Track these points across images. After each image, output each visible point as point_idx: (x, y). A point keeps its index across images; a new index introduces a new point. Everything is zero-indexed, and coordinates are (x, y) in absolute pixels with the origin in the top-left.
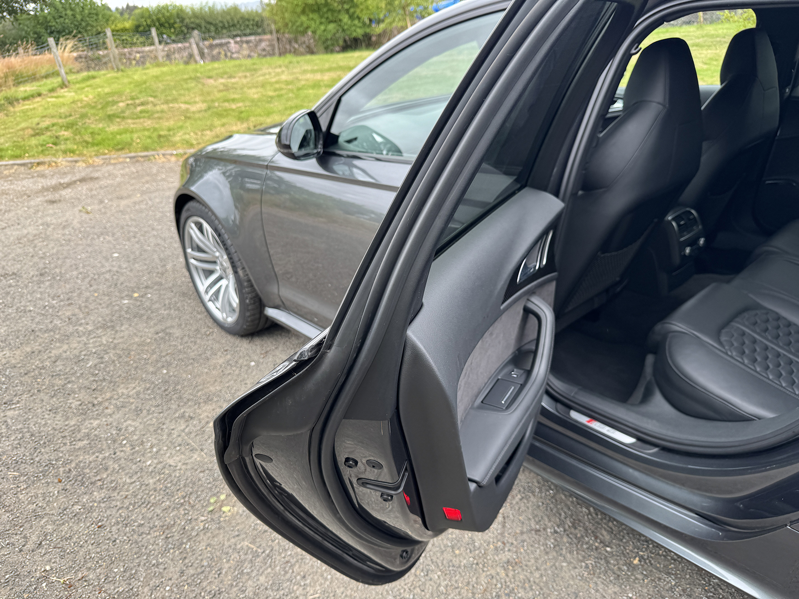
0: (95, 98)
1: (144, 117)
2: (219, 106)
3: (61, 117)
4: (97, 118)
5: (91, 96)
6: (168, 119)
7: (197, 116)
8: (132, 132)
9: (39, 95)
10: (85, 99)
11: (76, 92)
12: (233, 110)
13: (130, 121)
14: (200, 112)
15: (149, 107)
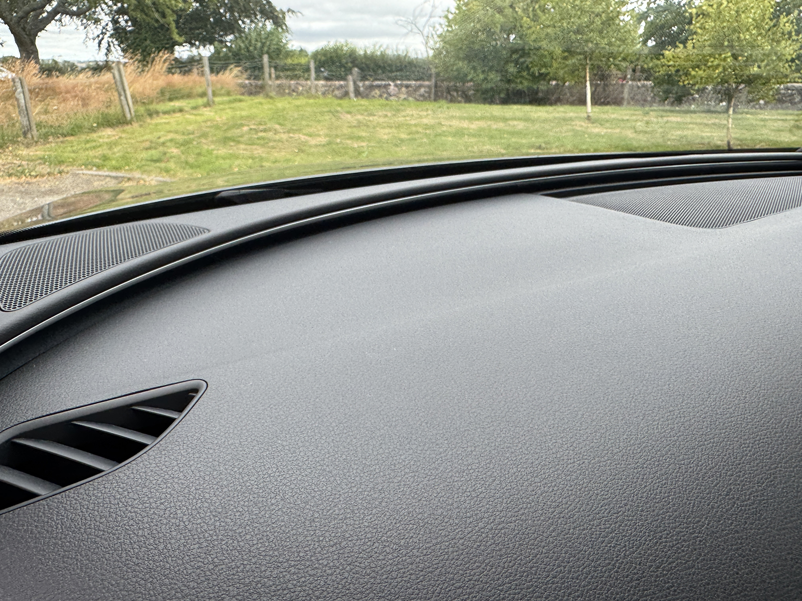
0: (227, 119)
1: (258, 145)
2: (341, 143)
4: (215, 138)
5: (224, 118)
6: (281, 149)
7: (313, 150)
8: (237, 157)
10: (218, 119)
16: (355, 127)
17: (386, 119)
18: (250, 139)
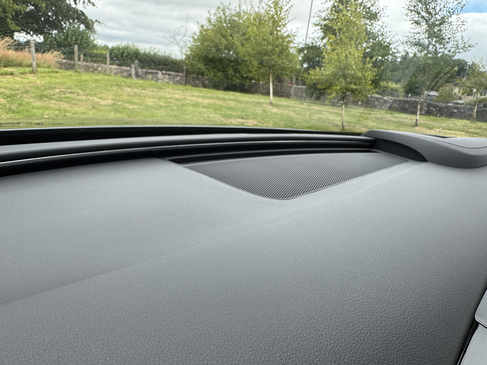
0: (45, 83)
1: (65, 101)
2: (121, 105)
3: (11, 89)
4: (34, 95)
5: (43, 82)
6: (80, 106)
7: (102, 108)
8: (48, 108)
9: (12, 74)
10: (39, 82)
11: (38, 78)
12: (129, 109)
13: (53, 102)
14: (105, 106)
15: (74, 96)
16: (132, 96)
17: (153, 93)
18: (59, 98)
